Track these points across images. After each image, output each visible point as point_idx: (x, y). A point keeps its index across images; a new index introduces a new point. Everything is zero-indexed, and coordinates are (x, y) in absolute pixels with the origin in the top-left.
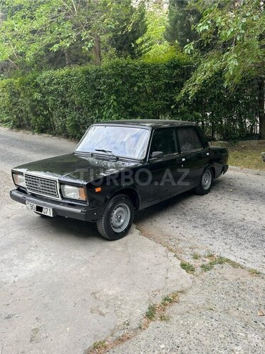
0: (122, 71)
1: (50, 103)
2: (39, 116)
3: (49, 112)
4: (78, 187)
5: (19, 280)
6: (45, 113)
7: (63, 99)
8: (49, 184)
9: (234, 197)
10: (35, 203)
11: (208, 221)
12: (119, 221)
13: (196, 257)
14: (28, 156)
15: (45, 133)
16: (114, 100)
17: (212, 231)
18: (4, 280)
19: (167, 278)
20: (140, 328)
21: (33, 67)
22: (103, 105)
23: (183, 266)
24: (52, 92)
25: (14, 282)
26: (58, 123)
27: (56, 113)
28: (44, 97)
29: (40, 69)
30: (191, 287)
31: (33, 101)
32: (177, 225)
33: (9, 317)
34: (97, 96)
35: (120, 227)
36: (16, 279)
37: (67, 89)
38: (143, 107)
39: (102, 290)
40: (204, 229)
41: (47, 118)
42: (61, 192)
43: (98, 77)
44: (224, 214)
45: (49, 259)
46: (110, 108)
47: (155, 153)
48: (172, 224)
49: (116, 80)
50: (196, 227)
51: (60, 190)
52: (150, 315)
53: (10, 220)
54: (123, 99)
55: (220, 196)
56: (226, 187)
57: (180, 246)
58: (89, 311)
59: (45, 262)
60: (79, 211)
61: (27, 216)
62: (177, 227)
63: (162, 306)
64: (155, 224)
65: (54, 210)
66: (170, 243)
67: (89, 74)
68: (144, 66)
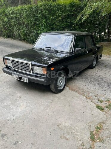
0: (49, 7)
1: (12, 24)
2: (7, 30)
3: (12, 28)
4: (42, 67)
5: (16, 118)
6: (10, 28)
7: (19, 21)
8: (26, 65)
9: (107, 69)
10: (18, 75)
11: (99, 82)
12: (60, 84)
13: (101, 102)
14: (4, 49)
15: (10, 38)
16: (45, 22)
17: (103, 87)
18: (8, 119)
19: (92, 115)
20: (91, 147)
21: (3, 5)
22: (39, 24)
23: (98, 107)
24: (13, 18)
25: (13, 119)
26: (16, 33)
27: (15, 28)
28: (9, 20)
29: (7, 6)
30: (107, 120)
31: (4, 22)
32: (85, 84)
33: (16, 144)
34: (36, 20)
35: (61, 87)
36: (14, 118)
37: (21, 16)
38: (58, 25)
39: (62, 123)
40: (98, 86)
41: (11, 31)
42: (32, 70)
43: (37, 10)
44: (106, 78)
45: (29, 105)
46: (42, 26)
47: (77, 49)
48: (82, 84)
49: (46, 12)
50: (94, 85)
51: (32, 69)
52: (92, 138)
53: (3, 82)
54: (49, 21)
55: (101, 69)
56: (102, 64)
57: (90, 95)
58: (59, 137)
59: (27, 106)
60: (43, 80)
61: (11, 80)
62: (85, 85)
63: (97, 132)
64: (74, 84)
65: (29, 79)
66: (85, 94)
67: (32, 9)
68: (59, 5)
